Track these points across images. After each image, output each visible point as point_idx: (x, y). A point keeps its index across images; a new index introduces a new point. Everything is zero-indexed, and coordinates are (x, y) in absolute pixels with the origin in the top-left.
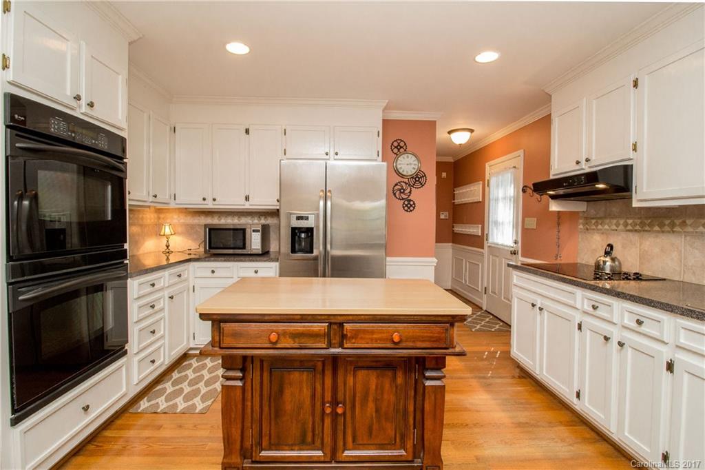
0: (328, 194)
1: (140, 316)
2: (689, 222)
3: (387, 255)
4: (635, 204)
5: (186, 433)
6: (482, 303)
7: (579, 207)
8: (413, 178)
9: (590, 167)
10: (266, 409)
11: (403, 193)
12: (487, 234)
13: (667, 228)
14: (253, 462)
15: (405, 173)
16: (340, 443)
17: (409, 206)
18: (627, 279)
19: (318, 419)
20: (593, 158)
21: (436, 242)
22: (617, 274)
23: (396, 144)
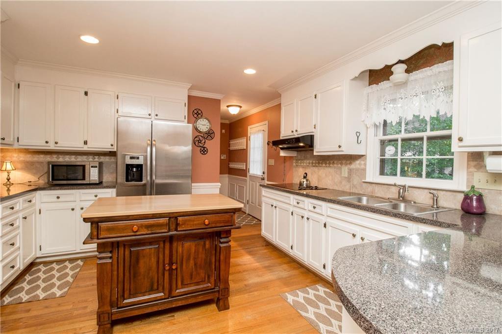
0: (153, 142)
1: (4, 232)
2: (335, 162)
3: (192, 182)
4: (315, 154)
5: (53, 310)
6: (246, 210)
7: (293, 154)
8: (206, 133)
9: (298, 134)
10: (127, 274)
11: (200, 143)
12: (249, 169)
13: (328, 165)
14: (118, 308)
15: (201, 131)
16: (174, 286)
17: (204, 151)
18: (312, 189)
19: (160, 275)
20: (299, 130)
21: (220, 174)
22: (309, 187)
23: (196, 112)
